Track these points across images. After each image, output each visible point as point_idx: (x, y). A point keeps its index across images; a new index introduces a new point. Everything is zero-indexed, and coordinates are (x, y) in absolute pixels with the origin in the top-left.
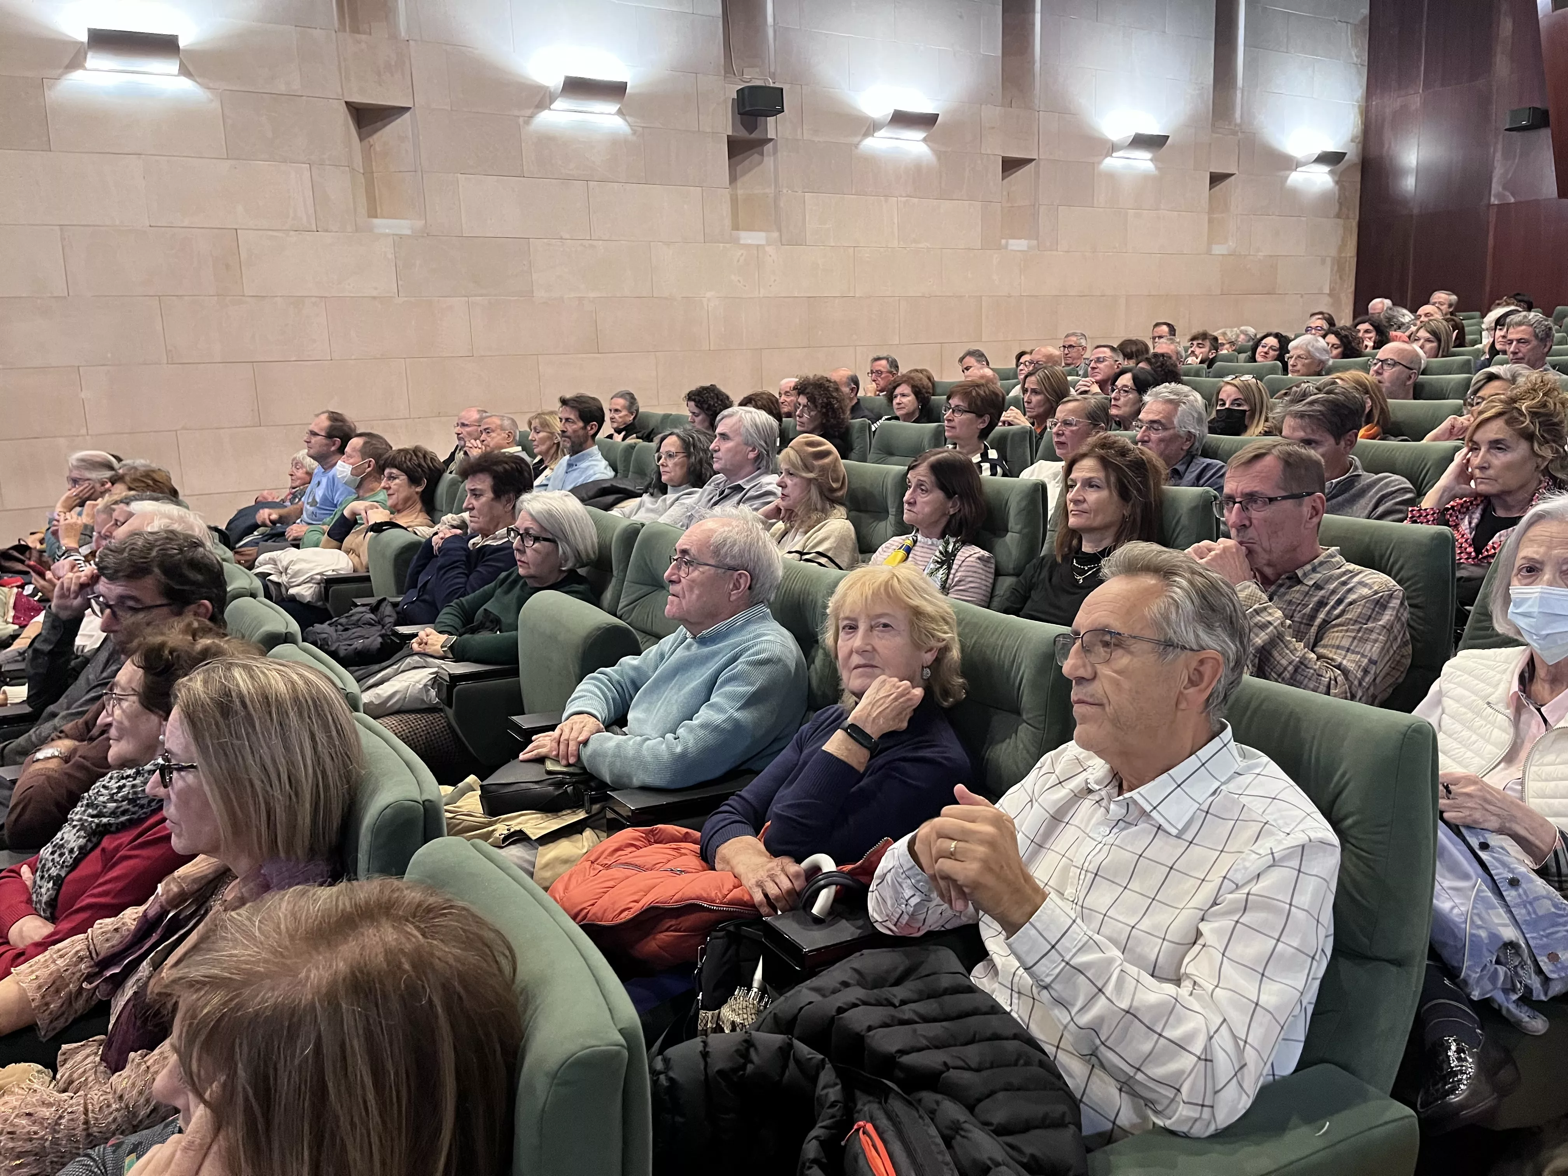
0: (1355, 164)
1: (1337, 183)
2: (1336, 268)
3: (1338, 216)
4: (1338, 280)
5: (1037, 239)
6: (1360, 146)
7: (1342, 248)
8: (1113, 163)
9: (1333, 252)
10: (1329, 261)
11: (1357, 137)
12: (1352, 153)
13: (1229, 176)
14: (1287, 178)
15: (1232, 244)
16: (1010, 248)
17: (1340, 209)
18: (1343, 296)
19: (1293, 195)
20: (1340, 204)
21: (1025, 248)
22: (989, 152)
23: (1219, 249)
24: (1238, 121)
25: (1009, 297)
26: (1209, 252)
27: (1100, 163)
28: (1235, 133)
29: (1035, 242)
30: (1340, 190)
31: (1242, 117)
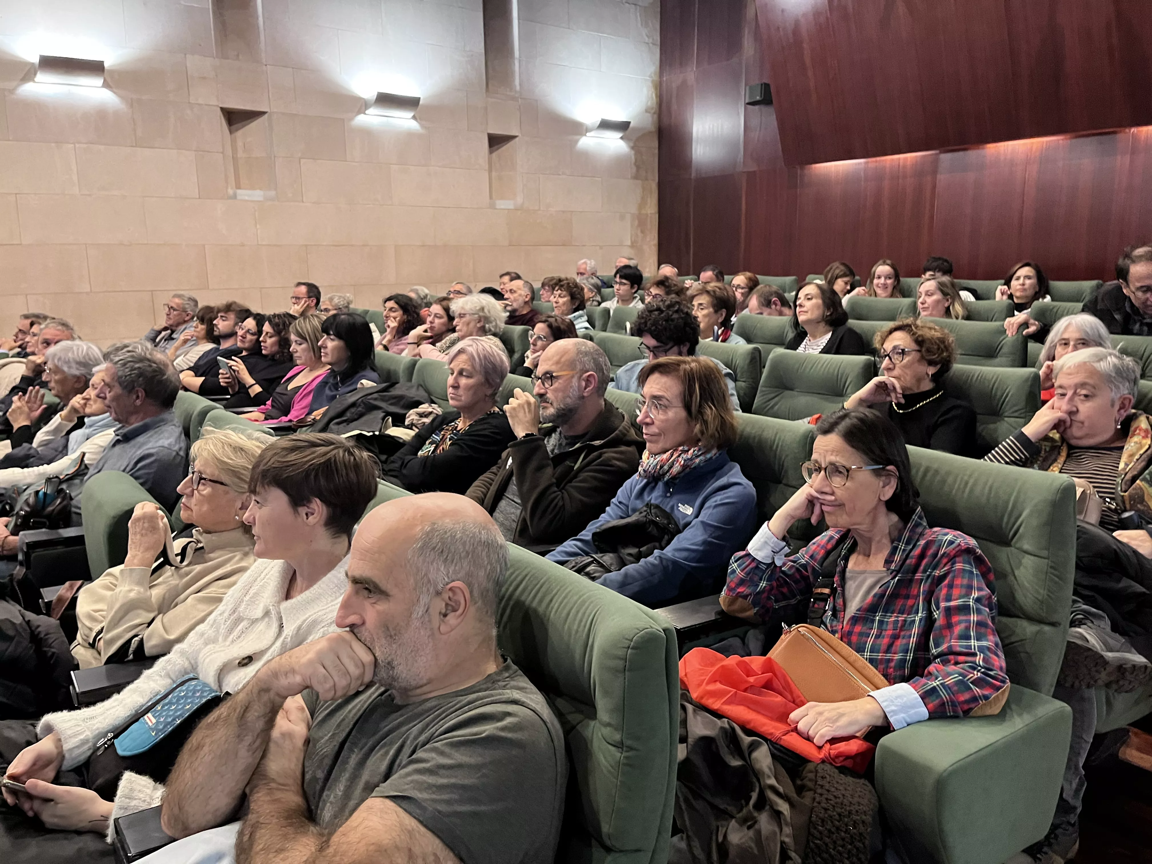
0: (651, 132)
1: (632, 148)
2: (636, 223)
3: (636, 177)
4: (639, 234)
5: (276, 189)
6: (656, 116)
7: (642, 205)
8: (362, 120)
9: (634, 210)
10: (628, 217)
11: (652, 108)
12: (648, 122)
13: (514, 137)
14: (577, 141)
15: (519, 200)
16: (239, 197)
17: (638, 171)
18: (646, 247)
19: (585, 158)
20: (638, 168)
21: (261, 199)
22: (200, 101)
23: (502, 204)
24: (518, 88)
25: (243, 245)
26: (492, 206)
27: (352, 119)
28: (514, 99)
29: (273, 193)
30: (635, 154)
31: (520, 85)
